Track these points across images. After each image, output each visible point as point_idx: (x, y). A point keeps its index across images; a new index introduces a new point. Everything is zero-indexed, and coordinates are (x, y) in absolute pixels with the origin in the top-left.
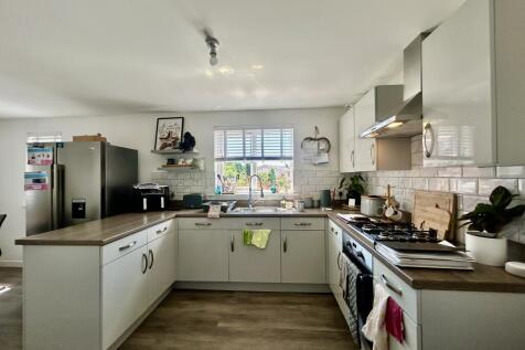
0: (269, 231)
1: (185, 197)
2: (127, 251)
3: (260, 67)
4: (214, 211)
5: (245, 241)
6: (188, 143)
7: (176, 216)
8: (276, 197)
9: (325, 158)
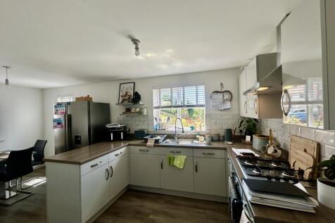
0: (185, 157)
1: (135, 132)
2: (96, 167)
3: (171, 51)
4: (151, 142)
5: (170, 163)
6: (137, 98)
7: (129, 145)
8: (193, 132)
9: (228, 105)
